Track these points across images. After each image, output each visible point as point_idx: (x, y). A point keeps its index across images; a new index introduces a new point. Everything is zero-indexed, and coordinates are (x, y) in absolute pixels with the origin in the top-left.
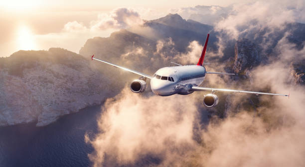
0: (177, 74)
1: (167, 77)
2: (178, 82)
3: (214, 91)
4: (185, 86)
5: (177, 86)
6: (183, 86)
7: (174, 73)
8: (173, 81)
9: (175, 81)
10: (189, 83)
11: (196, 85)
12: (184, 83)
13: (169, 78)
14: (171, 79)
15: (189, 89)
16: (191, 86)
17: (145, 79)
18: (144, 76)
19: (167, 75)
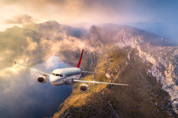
0: (65, 72)
2: (65, 77)
3: (86, 83)
4: (69, 80)
5: (64, 80)
6: (68, 79)
7: (63, 72)
8: (62, 77)
9: (64, 77)
10: (72, 78)
11: (76, 79)
12: (69, 78)
14: (61, 75)
15: (72, 81)
16: (73, 79)
17: (46, 76)
18: (46, 74)
19: (59, 73)
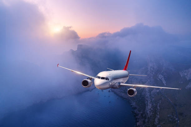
0: (111, 75)
1: (104, 78)
2: (111, 80)
3: (134, 86)
4: (116, 83)
5: (111, 83)
6: (114, 83)
7: (109, 75)
8: (108, 80)
10: (118, 81)
11: (123, 83)
12: (115, 81)
13: (106, 78)
14: (107, 79)
15: (119, 85)
16: (120, 83)
17: (91, 79)
18: (90, 77)
19: (105, 77)
